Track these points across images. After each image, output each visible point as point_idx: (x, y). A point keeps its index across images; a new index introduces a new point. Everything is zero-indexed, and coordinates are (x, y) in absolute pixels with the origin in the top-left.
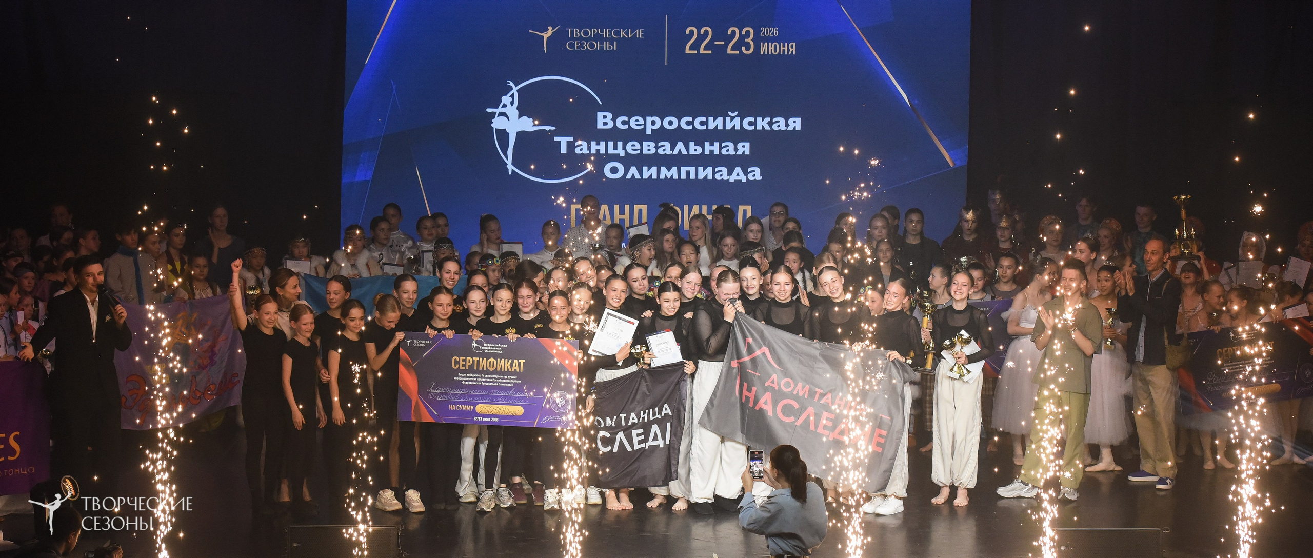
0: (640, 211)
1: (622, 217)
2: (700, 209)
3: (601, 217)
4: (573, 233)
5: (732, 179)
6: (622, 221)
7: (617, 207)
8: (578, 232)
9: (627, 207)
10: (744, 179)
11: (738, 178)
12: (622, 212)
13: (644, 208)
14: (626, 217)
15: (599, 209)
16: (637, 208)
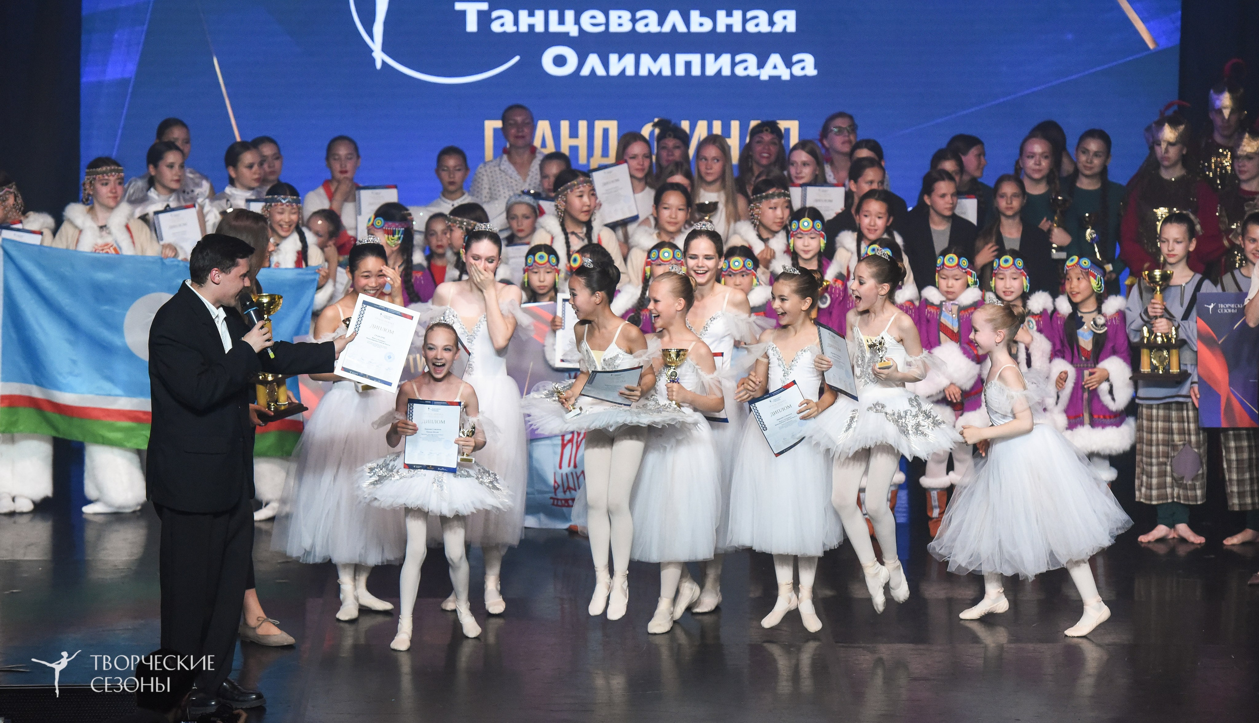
0: (606, 131)
1: (574, 142)
2: (710, 127)
3: (537, 143)
4: (489, 171)
5: (765, 74)
6: (574, 149)
7: (565, 125)
8: (497, 169)
9: (583, 125)
10: (785, 74)
11: (775, 73)
12: (574, 134)
13: (612, 126)
14: (581, 142)
15: (533, 128)
16: (600, 125)
